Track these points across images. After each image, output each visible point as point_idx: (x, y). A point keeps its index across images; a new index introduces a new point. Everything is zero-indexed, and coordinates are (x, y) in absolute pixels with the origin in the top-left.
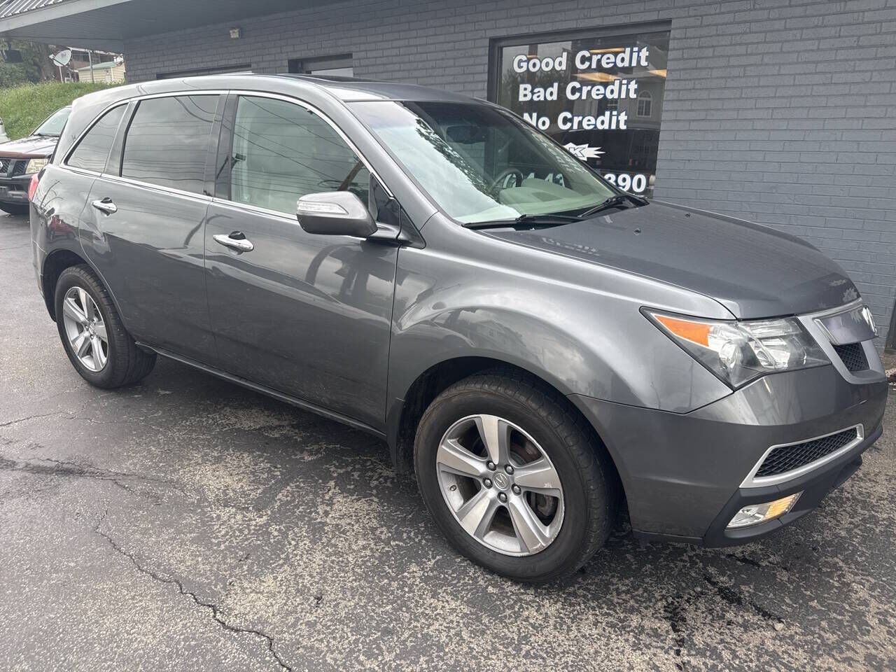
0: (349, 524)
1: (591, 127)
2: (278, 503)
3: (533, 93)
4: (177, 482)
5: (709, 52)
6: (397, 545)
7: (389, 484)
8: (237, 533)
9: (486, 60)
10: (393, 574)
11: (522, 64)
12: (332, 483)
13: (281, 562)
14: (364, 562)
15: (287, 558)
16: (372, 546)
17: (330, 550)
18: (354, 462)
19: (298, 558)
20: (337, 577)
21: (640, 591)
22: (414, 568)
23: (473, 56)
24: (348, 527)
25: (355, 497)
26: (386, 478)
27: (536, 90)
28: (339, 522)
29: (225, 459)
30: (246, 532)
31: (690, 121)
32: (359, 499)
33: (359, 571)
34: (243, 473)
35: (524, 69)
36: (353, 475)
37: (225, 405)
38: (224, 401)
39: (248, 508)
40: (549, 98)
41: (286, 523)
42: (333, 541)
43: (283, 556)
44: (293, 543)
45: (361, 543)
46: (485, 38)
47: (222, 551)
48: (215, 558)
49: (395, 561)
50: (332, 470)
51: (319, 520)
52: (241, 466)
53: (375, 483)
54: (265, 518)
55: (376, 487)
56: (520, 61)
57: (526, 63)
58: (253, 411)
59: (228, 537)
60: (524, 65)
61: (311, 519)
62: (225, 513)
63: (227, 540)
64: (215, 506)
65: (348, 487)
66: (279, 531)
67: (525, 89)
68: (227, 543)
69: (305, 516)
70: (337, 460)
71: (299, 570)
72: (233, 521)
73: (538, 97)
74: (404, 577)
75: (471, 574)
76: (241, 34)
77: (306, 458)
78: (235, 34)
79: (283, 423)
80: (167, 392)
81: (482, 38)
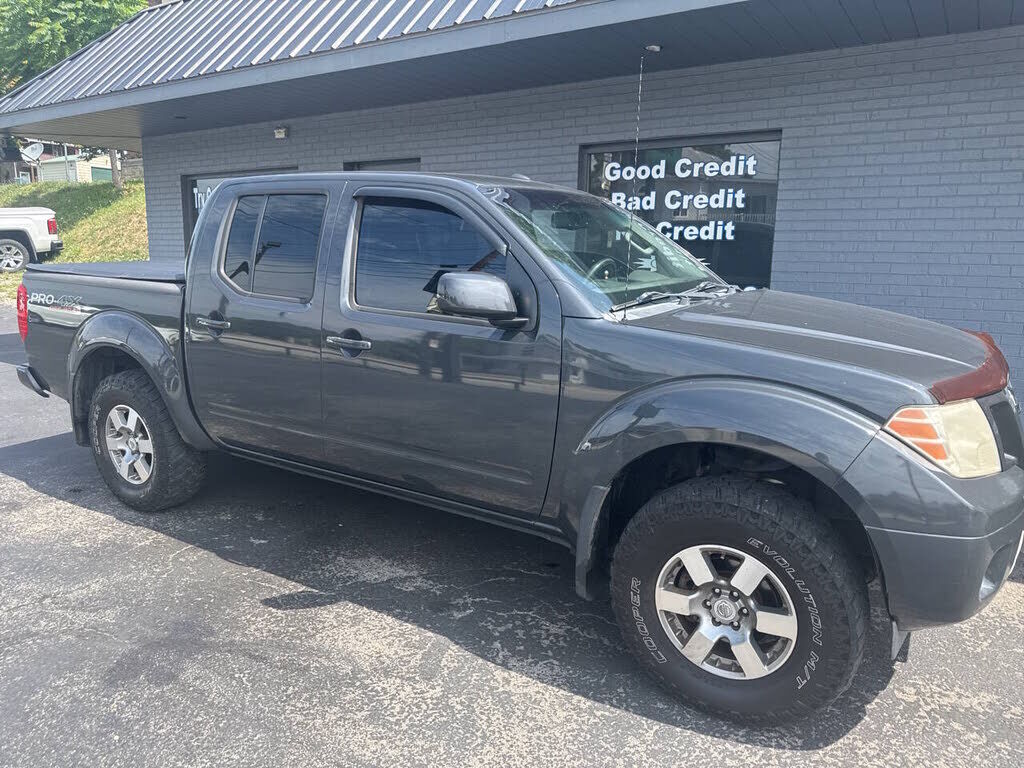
0: (538, 692)
1: (694, 238)
2: (446, 671)
3: (627, 202)
4: (318, 650)
5: (824, 163)
6: (602, 715)
7: (562, 643)
8: (415, 709)
9: (575, 167)
10: (614, 750)
11: (614, 172)
12: (497, 645)
13: (480, 741)
14: (576, 737)
15: (484, 737)
16: (575, 717)
17: (531, 725)
18: (512, 618)
19: (497, 735)
20: (551, 756)
21: (892, 755)
22: (632, 741)
23: (561, 163)
24: (539, 696)
25: (530, 660)
26: (557, 636)
27: (630, 199)
28: (525, 690)
29: (363, 619)
30: (424, 707)
31: (807, 231)
32: (536, 663)
33: (573, 747)
34: (390, 635)
35: (618, 177)
36: (517, 634)
37: (338, 554)
38: (333, 549)
39: (414, 678)
40: (646, 207)
41: (465, 694)
42: (528, 713)
43: (479, 734)
44: (484, 718)
45: (562, 714)
46: (575, 144)
47: (406, 731)
48: (401, 739)
49: (609, 733)
50: (490, 628)
51: (501, 689)
52: (385, 628)
53: (547, 642)
54: (438, 689)
55: (550, 647)
56: (613, 168)
57: (619, 171)
58: (372, 560)
59: (406, 714)
60: (617, 173)
61: (492, 689)
62: (391, 684)
63: (406, 717)
64: (374, 676)
65: (518, 648)
66: (462, 703)
67: (619, 198)
68: (407, 721)
69: (483, 685)
70: (493, 615)
71: (504, 750)
72: (402, 694)
73: (634, 205)
74: (626, 753)
75: (699, 745)
76: (288, 135)
77: (455, 615)
78: (280, 134)
79: (412, 574)
80: (263, 542)
81: (571, 144)
